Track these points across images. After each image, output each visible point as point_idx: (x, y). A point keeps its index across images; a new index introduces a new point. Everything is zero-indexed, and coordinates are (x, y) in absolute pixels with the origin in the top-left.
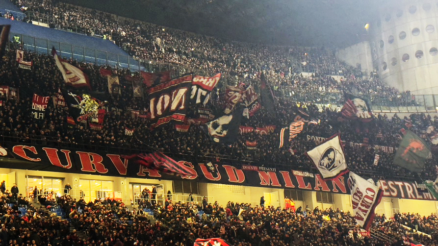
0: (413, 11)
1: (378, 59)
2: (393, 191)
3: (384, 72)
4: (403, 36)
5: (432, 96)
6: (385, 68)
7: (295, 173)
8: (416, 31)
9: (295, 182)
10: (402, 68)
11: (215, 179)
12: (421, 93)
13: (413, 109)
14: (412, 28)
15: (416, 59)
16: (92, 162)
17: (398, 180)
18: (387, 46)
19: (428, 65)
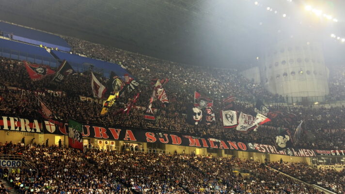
0: (282, 51)
1: (263, 76)
2: (263, 150)
3: (266, 84)
4: (277, 65)
6: (267, 81)
7: (211, 139)
8: (284, 62)
9: (209, 144)
10: (276, 82)
11: (165, 142)
14: (282, 60)
15: (284, 77)
16: (100, 132)
17: (266, 144)
18: (268, 70)
19: (290, 80)
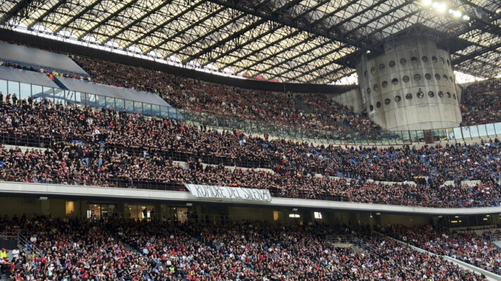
0: (392, 64)
1: (366, 102)
3: (371, 113)
4: (385, 83)
5: (408, 132)
6: (372, 108)
8: (395, 80)
10: (385, 110)
12: (400, 129)
13: (393, 142)
14: (392, 78)
15: (396, 103)
18: (373, 93)
19: (405, 107)
